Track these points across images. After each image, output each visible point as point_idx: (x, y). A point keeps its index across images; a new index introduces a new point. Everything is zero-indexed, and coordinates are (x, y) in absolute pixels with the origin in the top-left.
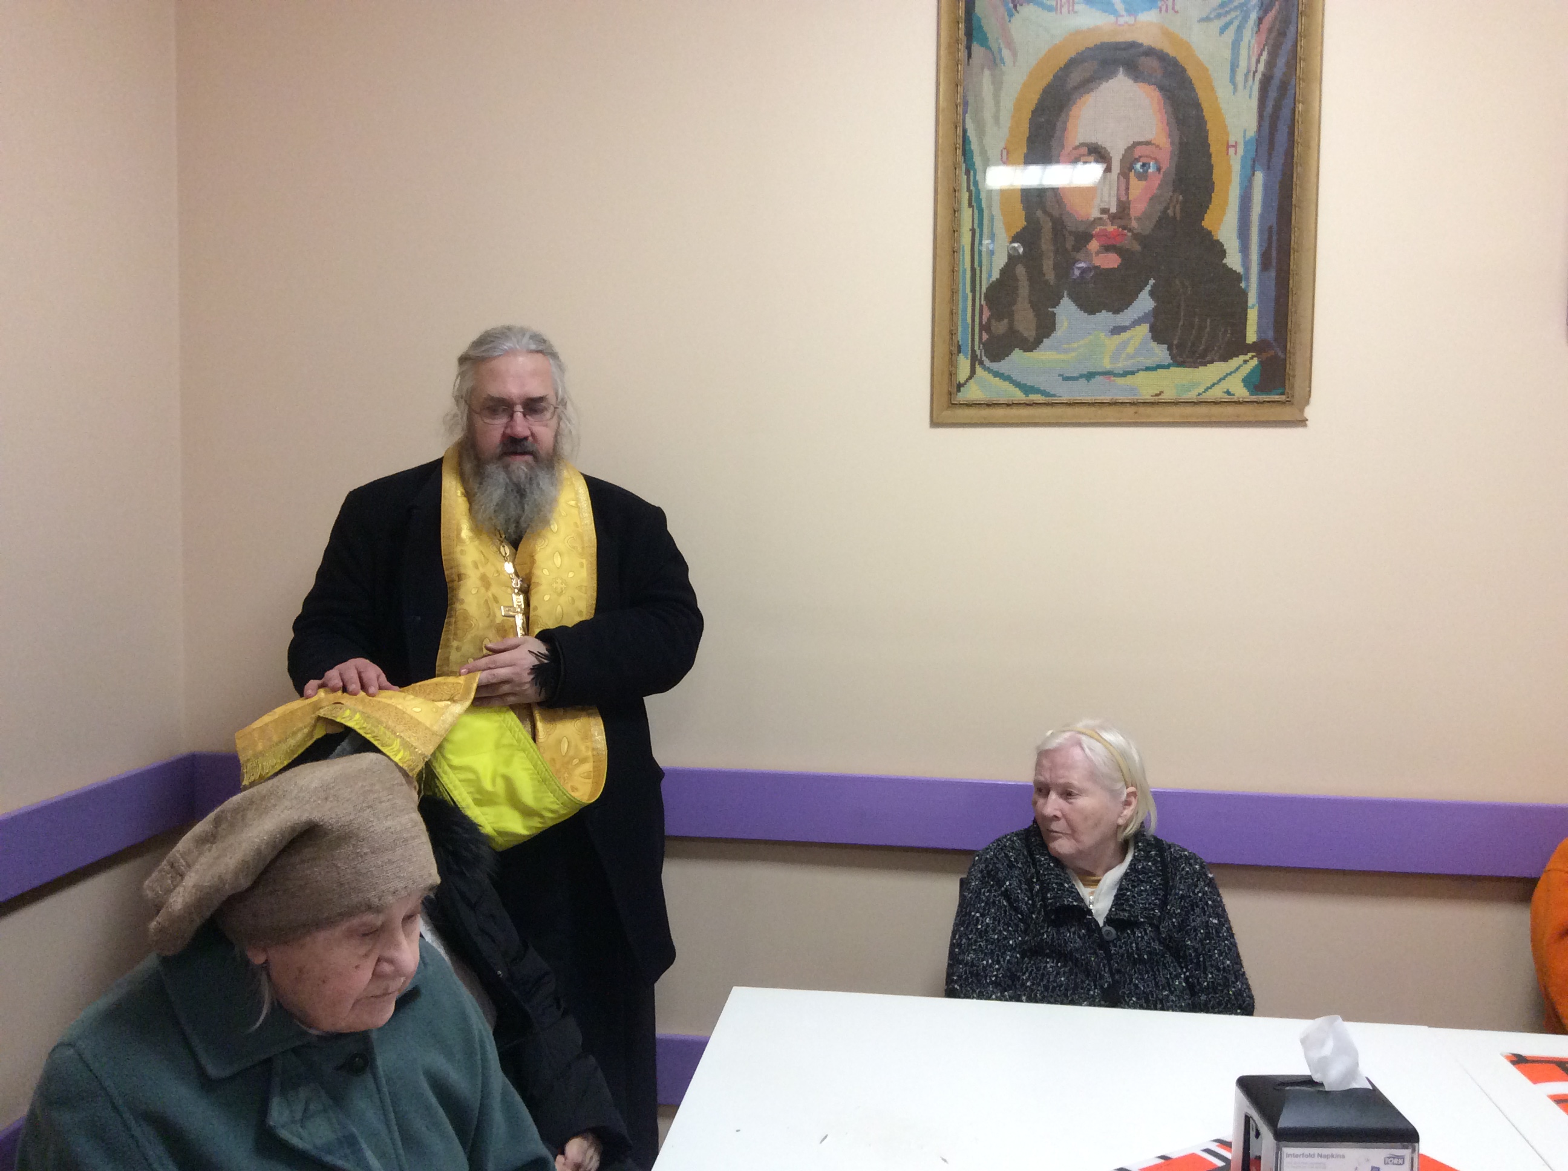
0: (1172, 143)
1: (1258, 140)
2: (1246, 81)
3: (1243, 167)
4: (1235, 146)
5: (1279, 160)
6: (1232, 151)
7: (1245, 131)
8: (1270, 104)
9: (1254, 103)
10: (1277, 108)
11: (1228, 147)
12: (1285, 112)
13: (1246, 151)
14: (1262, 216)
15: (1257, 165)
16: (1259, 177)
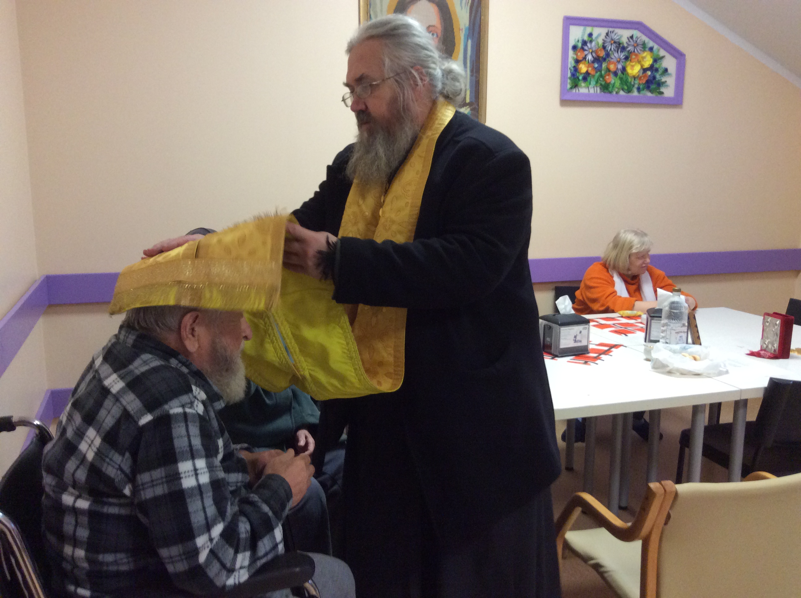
0: (442, 27)
1: (469, 28)
2: (465, 5)
3: (464, 38)
4: (462, 29)
5: (476, 35)
6: (461, 31)
7: (465, 24)
8: (473, 15)
9: (468, 15)
10: (475, 17)
11: (460, 30)
12: (478, 18)
13: (465, 31)
14: (471, 57)
15: (469, 38)
16: (470, 42)
